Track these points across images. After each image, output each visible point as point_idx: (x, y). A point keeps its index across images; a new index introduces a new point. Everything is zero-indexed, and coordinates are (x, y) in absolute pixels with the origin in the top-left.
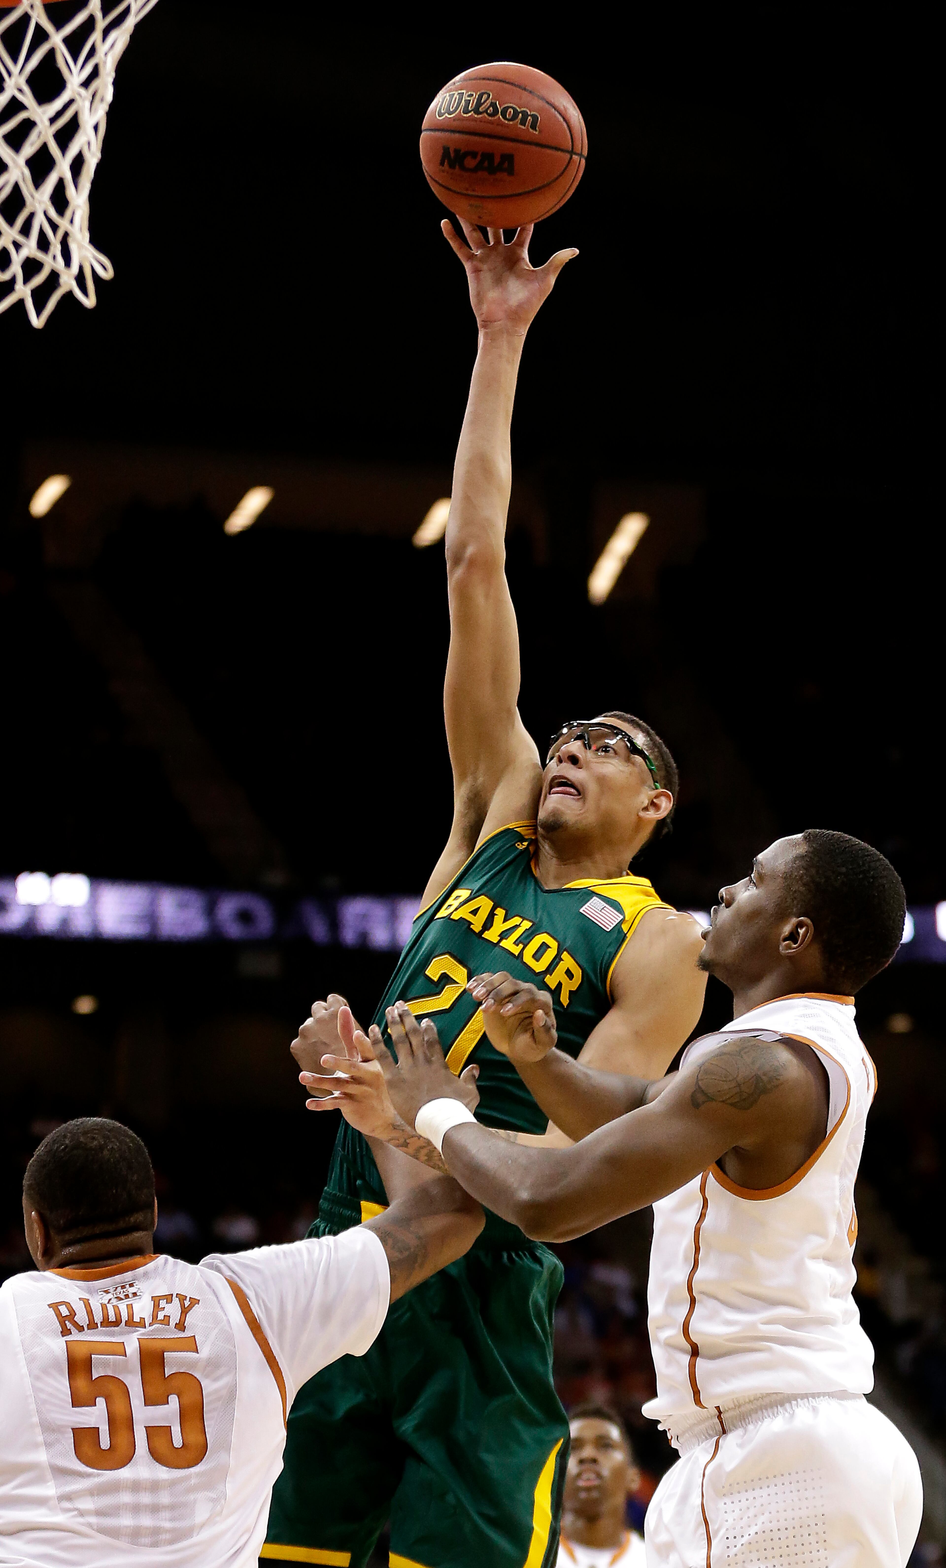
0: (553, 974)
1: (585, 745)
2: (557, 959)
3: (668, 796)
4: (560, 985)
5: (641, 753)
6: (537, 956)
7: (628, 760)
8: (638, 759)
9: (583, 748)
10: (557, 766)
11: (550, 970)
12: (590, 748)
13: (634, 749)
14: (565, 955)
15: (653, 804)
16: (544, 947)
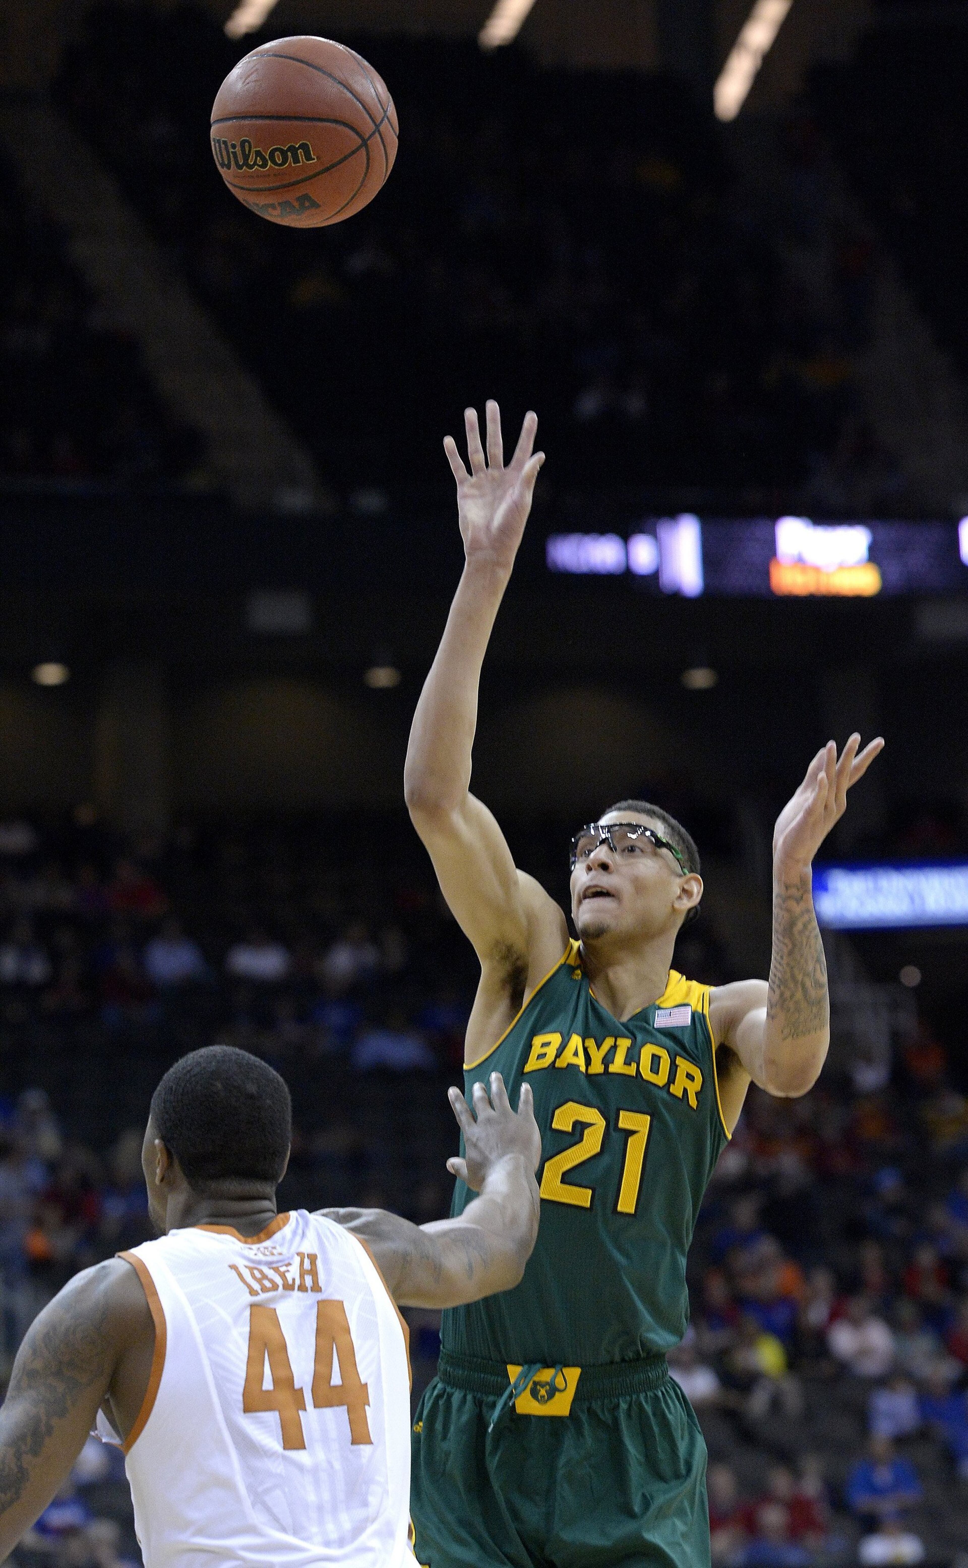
0: (676, 1081)
1: (611, 849)
2: (674, 1067)
3: (697, 880)
4: (685, 1090)
5: (667, 845)
6: (655, 1069)
7: (656, 854)
8: (664, 851)
9: (609, 852)
10: (587, 874)
11: (672, 1079)
12: (616, 850)
13: (659, 843)
14: (679, 1060)
15: (684, 890)
16: (656, 1059)
